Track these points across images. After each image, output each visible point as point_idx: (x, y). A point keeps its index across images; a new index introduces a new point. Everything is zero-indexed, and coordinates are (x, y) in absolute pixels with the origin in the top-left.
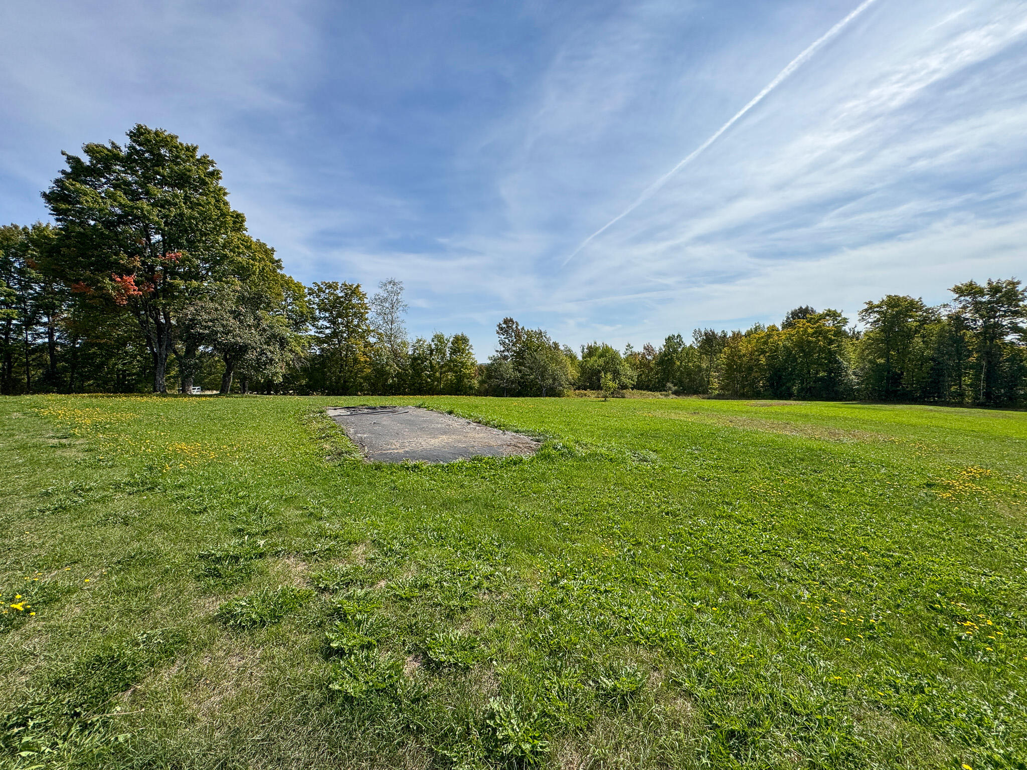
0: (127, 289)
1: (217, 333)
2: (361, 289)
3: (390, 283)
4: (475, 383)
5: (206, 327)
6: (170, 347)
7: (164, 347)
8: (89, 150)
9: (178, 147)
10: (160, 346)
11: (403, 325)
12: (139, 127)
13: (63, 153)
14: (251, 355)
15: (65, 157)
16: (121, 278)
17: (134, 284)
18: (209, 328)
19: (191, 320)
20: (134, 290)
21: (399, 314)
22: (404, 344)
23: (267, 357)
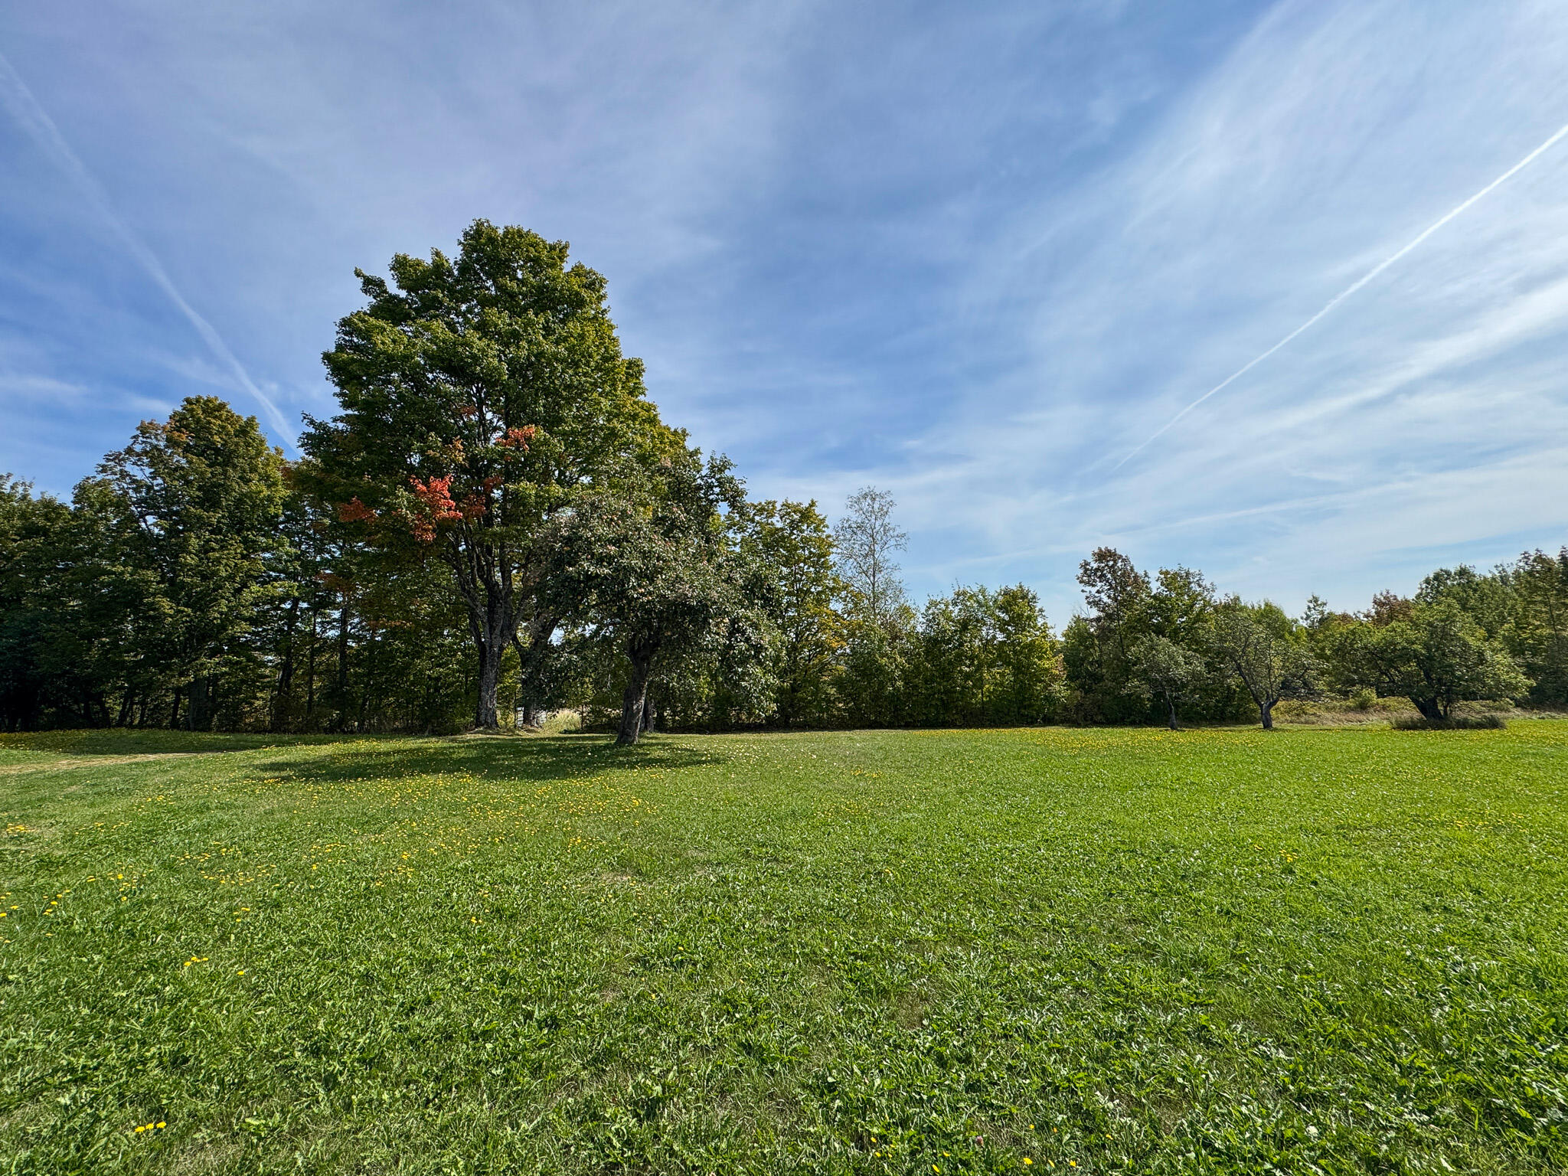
0: (435, 507)
1: (629, 570)
2: (817, 510)
3: (865, 496)
4: (1060, 690)
5: (600, 560)
6: (509, 631)
7: (498, 631)
8: (401, 265)
9: (538, 245)
10: (492, 629)
11: (896, 576)
12: (479, 224)
13: (358, 274)
14: (715, 635)
15: (361, 280)
16: (426, 483)
17: (448, 495)
18: (610, 559)
19: (568, 541)
20: (449, 509)
21: (888, 555)
22: (905, 612)
23: (748, 640)
